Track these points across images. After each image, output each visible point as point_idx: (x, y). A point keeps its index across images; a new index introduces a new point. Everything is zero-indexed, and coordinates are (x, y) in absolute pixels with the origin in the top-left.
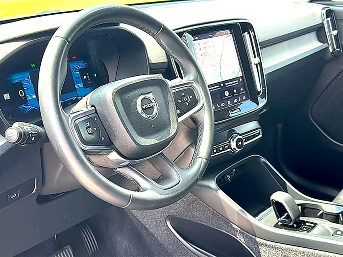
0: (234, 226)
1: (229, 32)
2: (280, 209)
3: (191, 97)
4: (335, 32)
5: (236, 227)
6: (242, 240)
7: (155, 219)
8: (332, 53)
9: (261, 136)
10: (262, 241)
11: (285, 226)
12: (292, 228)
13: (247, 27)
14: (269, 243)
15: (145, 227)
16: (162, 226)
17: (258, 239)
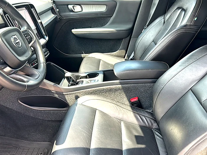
0: (52, 91)
1: (25, 9)
2: (69, 79)
3: (29, 37)
4: (58, 10)
5: (53, 92)
6: (57, 96)
7: (12, 102)
8: (59, 18)
9: (49, 54)
10: (66, 93)
11: (72, 85)
12: (74, 85)
13: (32, 6)
14: (68, 93)
15: (6, 107)
16: (16, 103)
17: (64, 93)
